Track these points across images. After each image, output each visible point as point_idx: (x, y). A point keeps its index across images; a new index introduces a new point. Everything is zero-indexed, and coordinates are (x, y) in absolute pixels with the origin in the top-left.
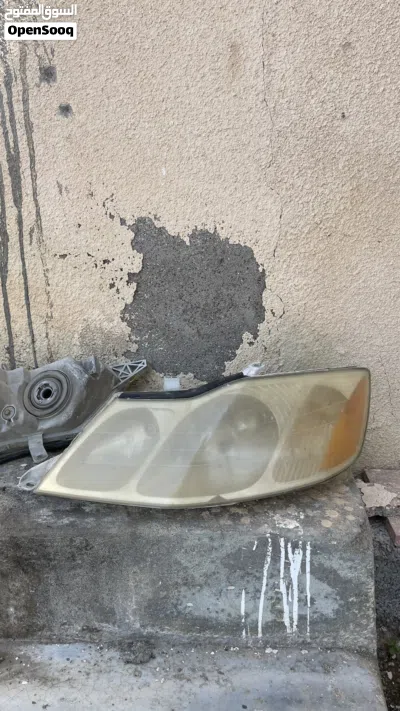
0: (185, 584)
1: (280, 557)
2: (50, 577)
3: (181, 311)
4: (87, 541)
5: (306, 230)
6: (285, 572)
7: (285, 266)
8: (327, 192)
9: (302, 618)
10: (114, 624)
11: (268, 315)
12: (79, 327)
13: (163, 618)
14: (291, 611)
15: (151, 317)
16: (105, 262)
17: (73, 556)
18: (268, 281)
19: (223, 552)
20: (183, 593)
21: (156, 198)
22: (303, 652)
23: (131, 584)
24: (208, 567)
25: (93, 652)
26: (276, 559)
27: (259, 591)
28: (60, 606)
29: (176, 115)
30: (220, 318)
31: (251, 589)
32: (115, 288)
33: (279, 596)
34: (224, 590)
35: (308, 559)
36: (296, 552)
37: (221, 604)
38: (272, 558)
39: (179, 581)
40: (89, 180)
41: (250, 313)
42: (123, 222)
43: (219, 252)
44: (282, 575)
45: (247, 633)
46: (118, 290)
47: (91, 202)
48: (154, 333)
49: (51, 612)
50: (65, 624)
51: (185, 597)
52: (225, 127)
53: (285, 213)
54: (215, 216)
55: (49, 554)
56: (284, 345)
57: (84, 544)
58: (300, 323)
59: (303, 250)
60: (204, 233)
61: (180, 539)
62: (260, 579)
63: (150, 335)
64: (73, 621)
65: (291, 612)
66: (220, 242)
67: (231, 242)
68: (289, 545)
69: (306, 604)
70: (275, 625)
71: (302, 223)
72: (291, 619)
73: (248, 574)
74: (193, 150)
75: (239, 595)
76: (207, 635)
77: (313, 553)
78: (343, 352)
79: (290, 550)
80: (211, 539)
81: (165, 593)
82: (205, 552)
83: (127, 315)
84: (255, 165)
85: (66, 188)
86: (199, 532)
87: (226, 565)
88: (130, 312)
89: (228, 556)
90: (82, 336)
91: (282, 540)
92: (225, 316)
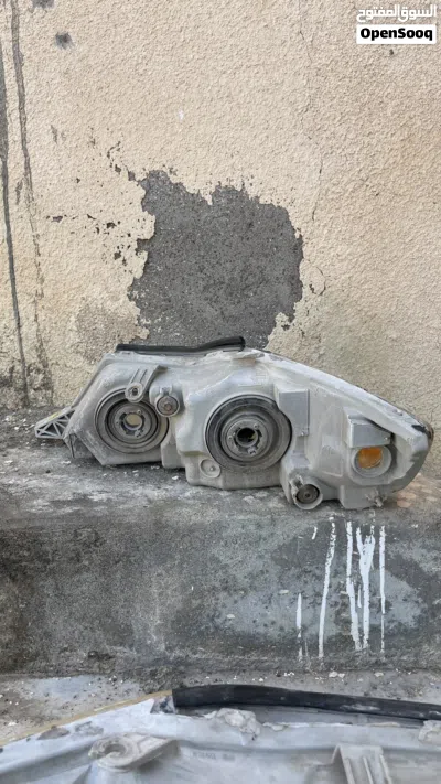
0: (225, 589)
1: (346, 548)
2: (47, 586)
3: (201, 288)
4: (96, 533)
5: (350, 188)
6: (353, 567)
7: (326, 232)
8: (374, 142)
9: (374, 629)
10: (131, 646)
11: (306, 291)
12: (76, 308)
13: (194, 637)
14: (361, 620)
15: (165, 294)
16: (109, 225)
17: (78, 555)
18: (306, 250)
19: (273, 544)
20: (221, 601)
21: (172, 147)
22: (378, 674)
23: (154, 590)
24: (255, 564)
25: (104, 685)
26: (341, 550)
27: (319, 595)
28: (59, 624)
29: (195, 49)
30: (248, 296)
31: (310, 593)
32: (121, 259)
33: (346, 600)
34: (275, 595)
35: (382, 549)
36: (368, 540)
37: (271, 614)
38: (336, 550)
39: (218, 584)
40: (91, 124)
41: (285, 289)
42: (131, 176)
43: (247, 213)
44: (349, 572)
45: (304, 652)
46: (124, 261)
47: (93, 152)
48: (169, 315)
49: (48, 635)
50: (66, 649)
51: (224, 606)
52: (254, 63)
53: (325, 167)
54: (242, 169)
55: (46, 553)
56: (324, 328)
57: (93, 539)
58: (345, 301)
59: (347, 212)
60: (230, 191)
61: (219, 527)
62: (320, 578)
63: (164, 319)
64: (77, 645)
65: (360, 622)
66: (249, 202)
67: (262, 201)
68: (358, 531)
69: (380, 610)
70: (341, 642)
71: (346, 179)
72: (361, 631)
73: (306, 572)
74: (217, 89)
75: (293, 602)
76: (253, 658)
77: (388, 540)
78: (394, 336)
79: (359, 537)
80: (259, 526)
81: (199, 601)
82: (250, 543)
83: (135, 293)
84: (289, 109)
85: (62, 134)
86: (241, 517)
87: (276, 561)
88: (139, 288)
89: (280, 548)
90: (80, 319)
91: (349, 524)
92: (255, 293)
